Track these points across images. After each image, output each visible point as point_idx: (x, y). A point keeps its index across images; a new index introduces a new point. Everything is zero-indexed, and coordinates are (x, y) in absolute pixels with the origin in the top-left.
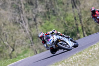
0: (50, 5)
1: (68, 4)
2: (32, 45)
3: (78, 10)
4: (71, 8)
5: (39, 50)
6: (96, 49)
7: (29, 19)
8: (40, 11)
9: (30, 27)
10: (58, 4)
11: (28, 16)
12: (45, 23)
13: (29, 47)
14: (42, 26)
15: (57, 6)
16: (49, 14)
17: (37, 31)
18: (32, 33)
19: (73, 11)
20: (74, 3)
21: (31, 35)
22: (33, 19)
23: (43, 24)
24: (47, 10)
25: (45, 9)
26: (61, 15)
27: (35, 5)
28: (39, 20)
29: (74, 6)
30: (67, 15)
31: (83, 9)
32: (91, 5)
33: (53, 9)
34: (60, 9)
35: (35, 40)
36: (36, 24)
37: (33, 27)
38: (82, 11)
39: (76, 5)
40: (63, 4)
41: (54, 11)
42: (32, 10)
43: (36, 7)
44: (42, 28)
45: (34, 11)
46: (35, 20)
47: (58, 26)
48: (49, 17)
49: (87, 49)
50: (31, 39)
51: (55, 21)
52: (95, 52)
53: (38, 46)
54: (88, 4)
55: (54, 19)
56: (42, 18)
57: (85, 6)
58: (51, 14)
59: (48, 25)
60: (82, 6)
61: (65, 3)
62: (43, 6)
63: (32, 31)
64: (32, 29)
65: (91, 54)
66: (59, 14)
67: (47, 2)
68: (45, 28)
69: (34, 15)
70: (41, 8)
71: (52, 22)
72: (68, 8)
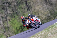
0: (14, 9)
1: (25, 8)
2: (5, 33)
3: (31, 12)
4: (27, 10)
5: (9, 35)
6: (42, 33)
7: (3, 18)
8: (9, 13)
9: (4, 22)
10: (19, 9)
11: (2, 16)
12: (12, 19)
13: (3, 34)
14: (10, 21)
15: (19, 10)
16: (14, 14)
17: (8, 24)
18: (5, 26)
19: (28, 13)
20: (28, 8)
21: (4, 27)
22: (5, 18)
23: (11, 20)
24: (13, 12)
25: (12, 12)
26: (21, 15)
27: (6, 9)
28: (8, 18)
29: (28, 9)
30: (25, 15)
31: (34, 11)
32: (38, 9)
33: (16, 11)
34: (20, 11)
35: (6, 29)
36: (7, 20)
37: (5, 22)
38: (33, 12)
39: (30, 9)
40: (22, 8)
41: (17, 13)
42: (4, 12)
43: (7, 11)
44: (10, 22)
45: (5, 13)
46: (6, 18)
47: (20, 21)
48: (14, 16)
49: (37, 34)
50: (4, 29)
51: (18, 18)
52: (42, 35)
53: (8, 33)
54: (36, 8)
55: (17, 17)
56: (10, 17)
57: (35, 10)
58: (15, 14)
59: (14, 21)
60: (33, 10)
61: (23, 8)
62: (11, 10)
63: (5, 25)
64: (4, 23)
65: (40, 37)
66: (20, 15)
67: (12, 8)
68: (12, 23)
69: (6, 15)
70: (9, 11)
71: (16, 19)
72: (25, 11)
